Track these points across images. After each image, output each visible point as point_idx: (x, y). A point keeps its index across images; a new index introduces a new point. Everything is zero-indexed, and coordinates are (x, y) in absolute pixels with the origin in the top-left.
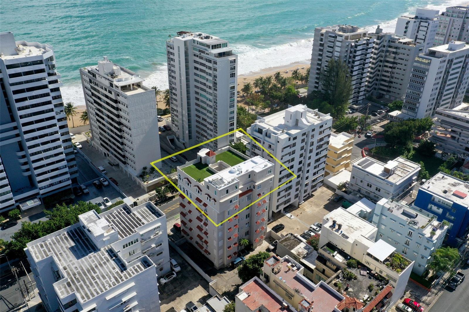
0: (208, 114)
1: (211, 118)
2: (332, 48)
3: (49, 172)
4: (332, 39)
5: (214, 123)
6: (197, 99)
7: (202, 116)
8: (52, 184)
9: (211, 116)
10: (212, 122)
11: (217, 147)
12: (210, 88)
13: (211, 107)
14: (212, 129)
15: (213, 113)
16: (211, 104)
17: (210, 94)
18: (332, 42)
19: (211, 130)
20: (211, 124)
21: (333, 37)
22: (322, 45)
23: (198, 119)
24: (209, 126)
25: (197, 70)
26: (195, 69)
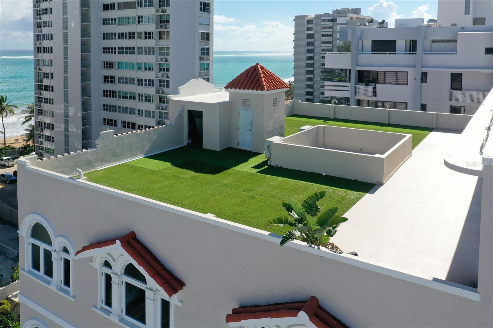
0: (141, 106)
1: (149, 114)
2: (331, 35)
4: (330, 24)
6: (108, 79)
9: (150, 107)
12: (148, 35)
13: (149, 84)
16: (149, 75)
17: (149, 51)
18: (329, 28)
21: (331, 20)
22: (310, 36)
25: (110, 11)
26: (104, 10)
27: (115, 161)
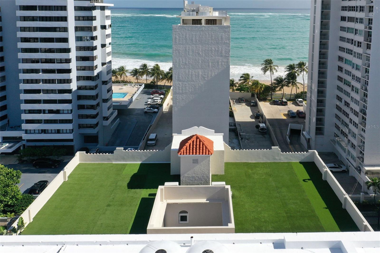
0: (353, 94)
1: (357, 102)
3: (44, 112)
5: (361, 111)
6: (340, 69)
7: (345, 98)
8: (45, 130)
9: (357, 97)
10: (357, 108)
11: (363, 161)
12: (359, 44)
13: (358, 80)
14: (357, 122)
15: (362, 92)
16: (358, 74)
17: (359, 56)
19: (355, 125)
20: (356, 114)
23: (338, 103)
24: (352, 116)
25: (344, 21)
26: (341, 20)
27: (123, 161)
